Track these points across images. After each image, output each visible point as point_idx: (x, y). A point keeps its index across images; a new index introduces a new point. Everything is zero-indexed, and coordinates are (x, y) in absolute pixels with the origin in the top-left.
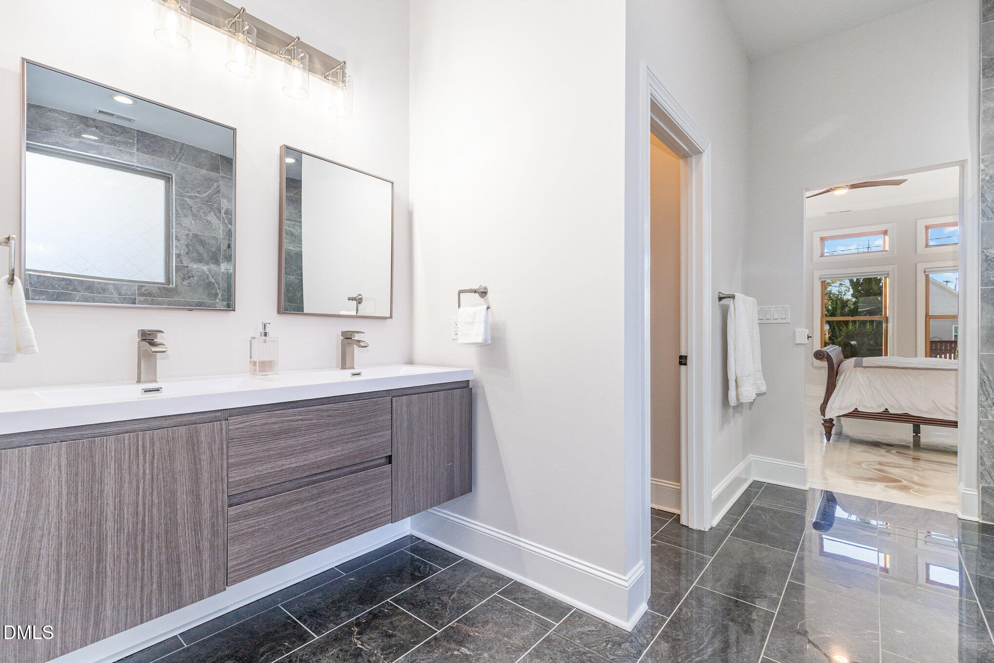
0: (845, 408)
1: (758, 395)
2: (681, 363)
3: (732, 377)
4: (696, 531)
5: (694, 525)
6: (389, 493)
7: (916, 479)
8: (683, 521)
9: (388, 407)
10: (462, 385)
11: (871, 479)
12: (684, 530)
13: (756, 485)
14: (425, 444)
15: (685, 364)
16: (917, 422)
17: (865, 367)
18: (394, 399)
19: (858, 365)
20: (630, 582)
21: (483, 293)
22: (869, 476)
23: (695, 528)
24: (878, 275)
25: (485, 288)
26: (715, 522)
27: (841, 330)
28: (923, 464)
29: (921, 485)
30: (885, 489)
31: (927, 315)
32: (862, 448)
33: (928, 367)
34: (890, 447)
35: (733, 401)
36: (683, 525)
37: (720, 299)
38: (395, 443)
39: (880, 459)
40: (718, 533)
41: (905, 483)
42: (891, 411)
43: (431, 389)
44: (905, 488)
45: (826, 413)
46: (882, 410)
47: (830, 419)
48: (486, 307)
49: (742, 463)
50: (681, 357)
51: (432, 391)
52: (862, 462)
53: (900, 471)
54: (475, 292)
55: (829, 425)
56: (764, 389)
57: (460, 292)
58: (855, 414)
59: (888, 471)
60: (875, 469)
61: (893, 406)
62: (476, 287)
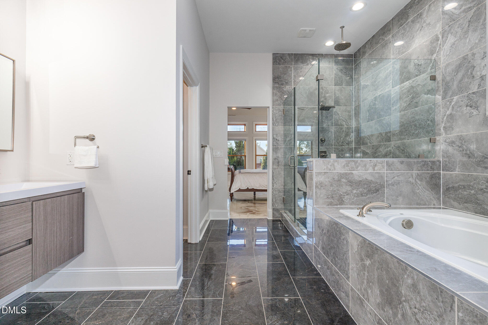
0: (236, 189)
1: (214, 185)
2: (188, 174)
3: (206, 179)
4: (194, 244)
5: (193, 242)
6: (31, 263)
7: (256, 210)
8: (189, 242)
9: (30, 208)
10: (78, 191)
11: (245, 212)
12: (189, 245)
13: (212, 221)
14: (56, 228)
15: (190, 174)
16: (254, 191)
17: (242, 173)
18: (34, 203)
19: (240, 172)
20: (177, 268)
21: (92, 139)
22: (244, 211)
23: (194, 243)
24: (242, 140)
25: (94, 136)
26: (201, 239)
27: (232, 160)
28: (256, 205)
29: (258, 211)
30: (250, 214)
31: (256, 155)
32: (241, 202)
33: (258, 172)
34: (249, 201)
35: (206, 188)
36: (189, 243)
37: (202, 147)
38: (34, 231)
39: (247, 205)
40: (202, 243)
41: (254, 211)
42: (249, 188)
43: (58, 195)
44: (254, 213)
45: (231, 191)
46: (246, 188)
47: (232, 193)
48: (96, 147)
49: (207, 213)
50: (188, 171)
51: (59, 196)
52: (242, 207)
53: (252, 208)
54: (87, 138)
55: (232, 195)
56: (215, 183)
57: (76, 137)
58: (240, 190)
59: (249, 208)
60: (246, 209)
61: (250, 186)
62: (87, 135)
